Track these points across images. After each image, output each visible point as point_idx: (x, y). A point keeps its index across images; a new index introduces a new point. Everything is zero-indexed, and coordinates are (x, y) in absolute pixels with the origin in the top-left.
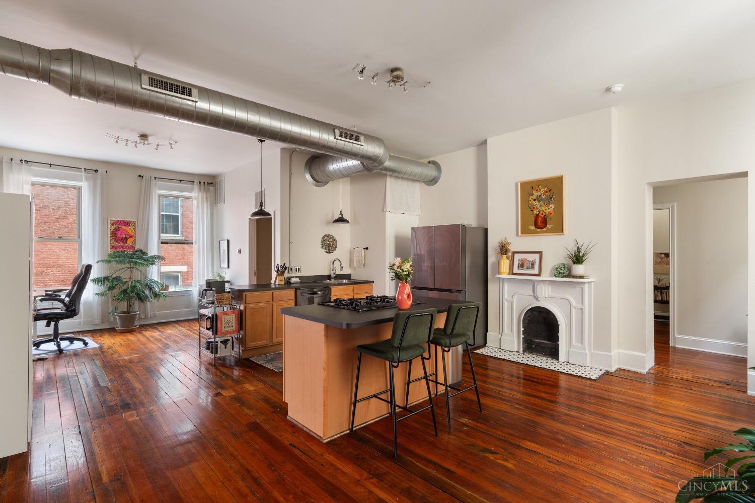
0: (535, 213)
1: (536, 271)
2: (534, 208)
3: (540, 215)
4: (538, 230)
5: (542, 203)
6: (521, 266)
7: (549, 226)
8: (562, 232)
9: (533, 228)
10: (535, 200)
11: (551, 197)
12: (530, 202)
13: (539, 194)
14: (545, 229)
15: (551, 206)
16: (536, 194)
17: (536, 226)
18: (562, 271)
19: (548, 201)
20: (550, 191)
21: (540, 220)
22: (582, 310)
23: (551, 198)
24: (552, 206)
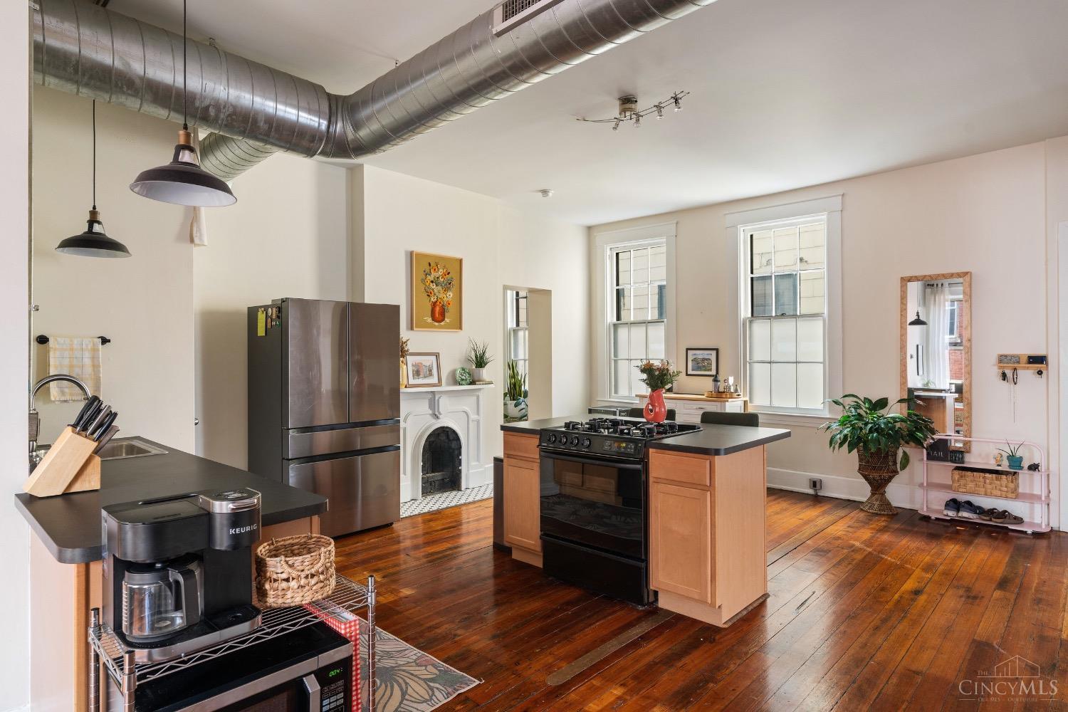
0: (433, 299)
1: (434, 380)
2: (431, 293)
3: (438, 303)
4: (437, 324)
5: (440, 288)
6: (417, 373)
7: (447, 320)
8: (460, 328)
9: (430, 320)
10: (432, 282)
11: (449, 282)
12: (427, 284)
13: (437, 275)
14: (442, 323)
15: (448, 294)
16: (434, 274)
17: (434, 319)
18: (463, 377)
19: (447, 286)
20: (449, 273)
21: (437, 309)
22: (478, 422)
23: (450, 284)
24: (450, 294)
